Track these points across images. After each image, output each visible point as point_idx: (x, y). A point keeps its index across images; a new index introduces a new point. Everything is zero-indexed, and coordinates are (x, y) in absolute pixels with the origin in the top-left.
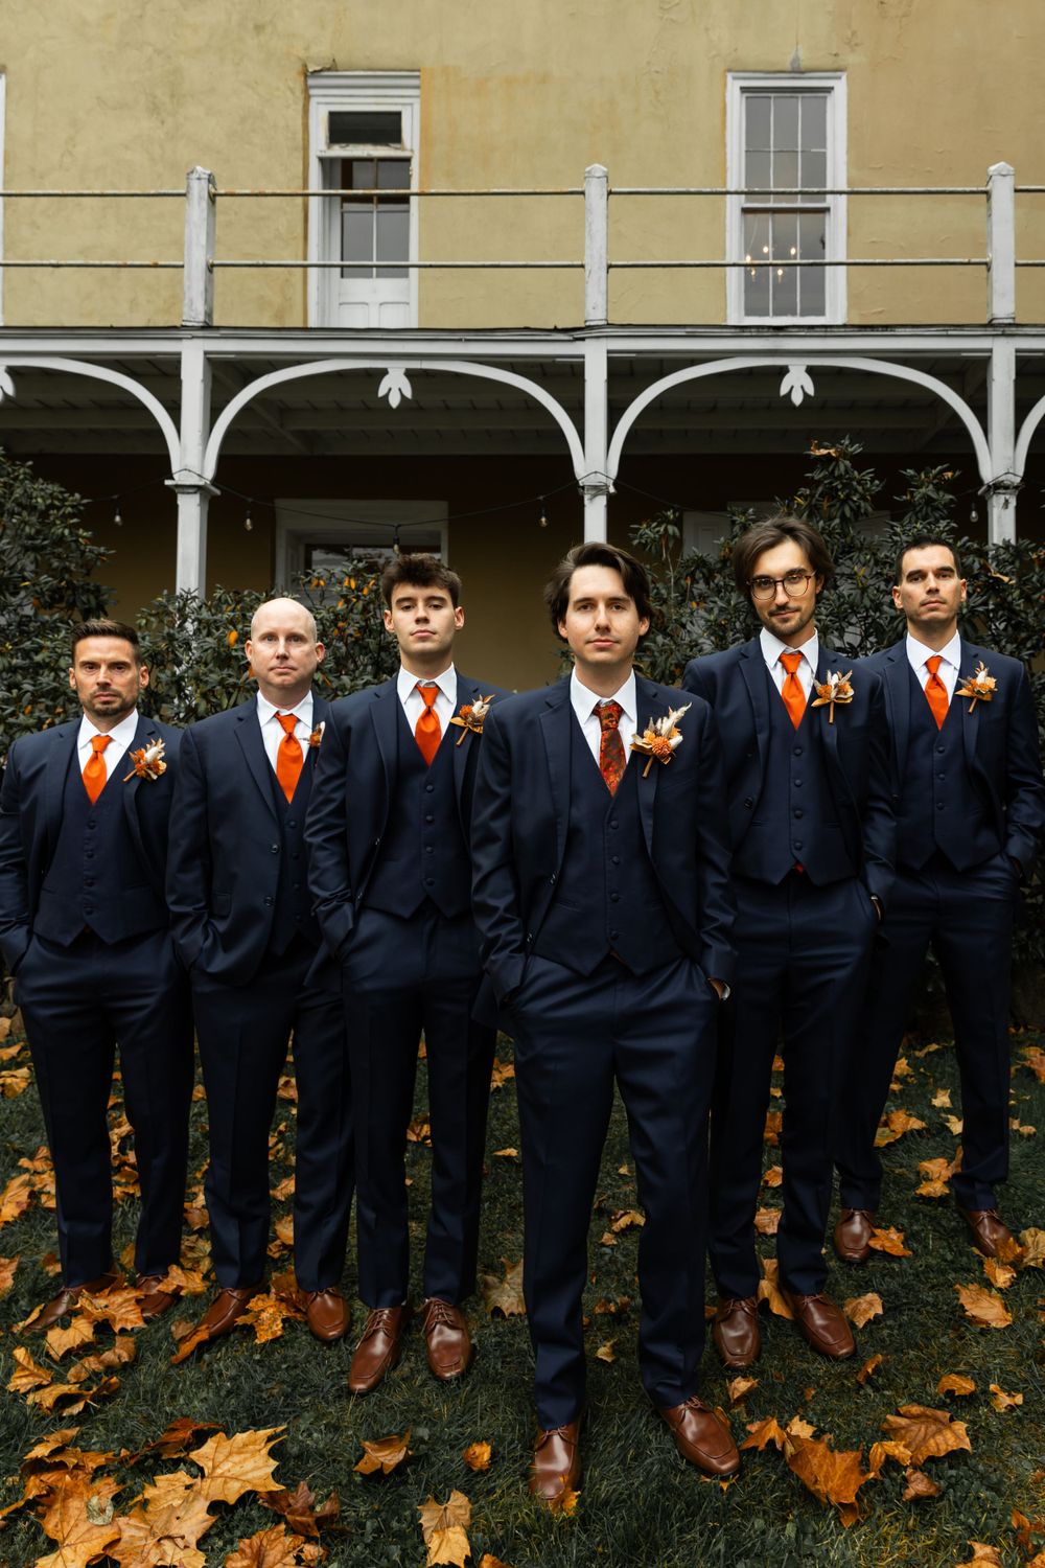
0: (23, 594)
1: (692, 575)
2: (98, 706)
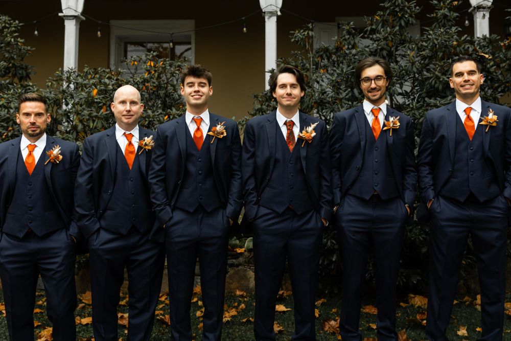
1: (321, 56)
2: (30, 132)
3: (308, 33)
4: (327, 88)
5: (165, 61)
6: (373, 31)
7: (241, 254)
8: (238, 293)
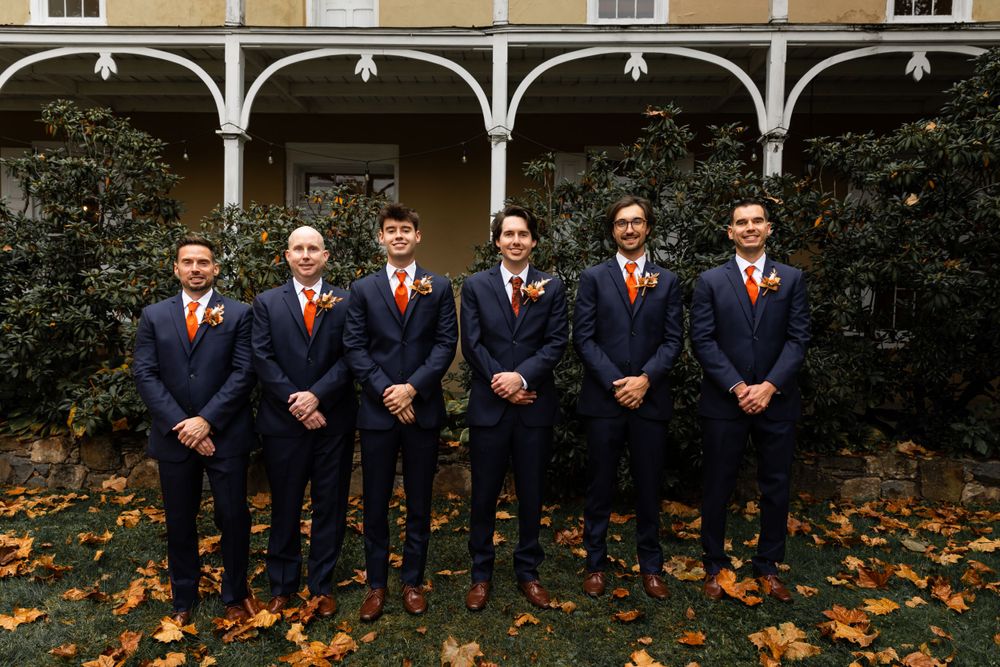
0: (126, 205)
1: (564, 197)
2: (192, 285)
3: (547, 165)
4: (570, 238)
5: (358, 197)
6: (632, 165)
7: (455, 448)
8: (451, 496)
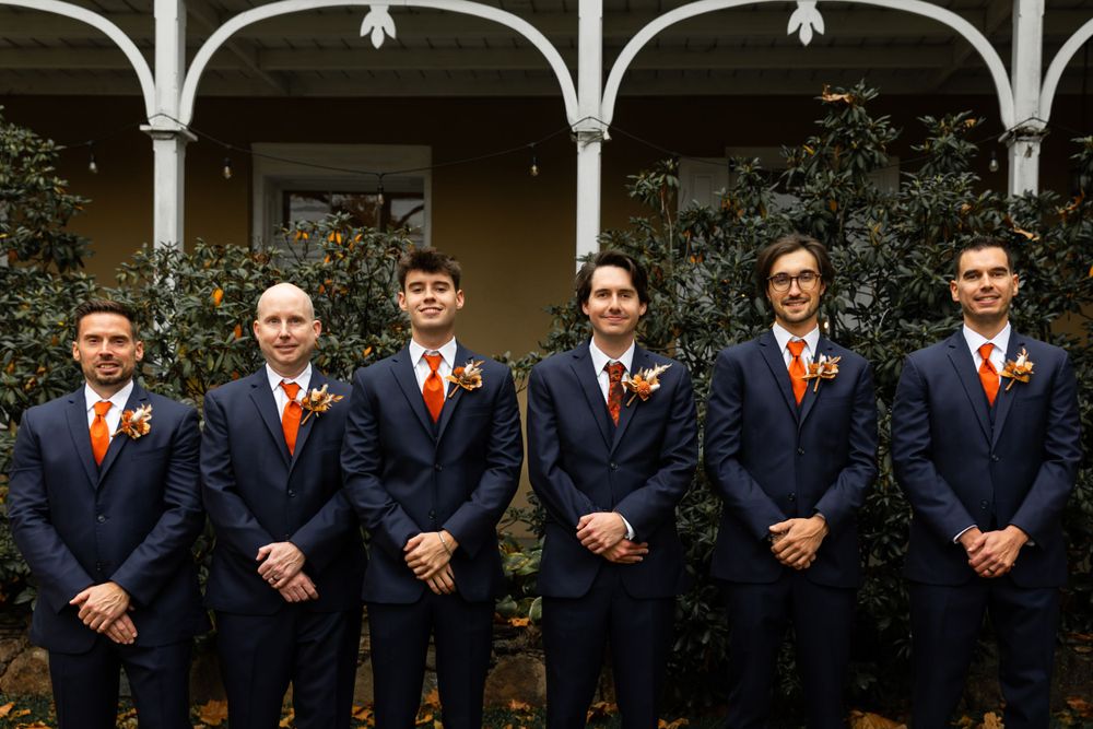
1: (692, 229)
2: (100, 376)
3: (665, 180)
4: (702, 295)
5: (365, 232)
6: (800, 179)
7: (521, 628)
8: (515, 705)
